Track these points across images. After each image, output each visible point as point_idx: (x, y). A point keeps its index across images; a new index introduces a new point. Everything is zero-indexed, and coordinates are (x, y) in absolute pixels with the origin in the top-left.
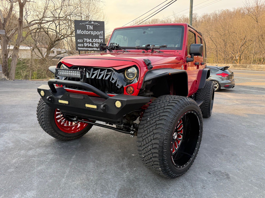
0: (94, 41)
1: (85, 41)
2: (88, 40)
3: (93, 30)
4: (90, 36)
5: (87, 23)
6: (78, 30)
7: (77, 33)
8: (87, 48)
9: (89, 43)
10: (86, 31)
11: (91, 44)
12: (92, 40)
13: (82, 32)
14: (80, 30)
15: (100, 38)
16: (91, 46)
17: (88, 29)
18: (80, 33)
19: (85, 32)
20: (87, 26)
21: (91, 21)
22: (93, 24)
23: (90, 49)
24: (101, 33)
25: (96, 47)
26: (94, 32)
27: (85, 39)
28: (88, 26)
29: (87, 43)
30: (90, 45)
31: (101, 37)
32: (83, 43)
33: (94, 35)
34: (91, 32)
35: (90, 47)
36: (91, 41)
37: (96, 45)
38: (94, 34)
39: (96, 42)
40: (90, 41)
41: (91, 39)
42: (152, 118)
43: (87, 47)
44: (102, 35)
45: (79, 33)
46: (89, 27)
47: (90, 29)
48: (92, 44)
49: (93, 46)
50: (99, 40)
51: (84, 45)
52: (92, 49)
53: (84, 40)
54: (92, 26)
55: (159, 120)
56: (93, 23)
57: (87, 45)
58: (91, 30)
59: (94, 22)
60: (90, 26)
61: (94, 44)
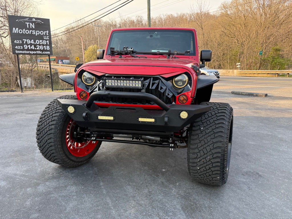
0: (38, 43)
1: (25, 43)
2: (29, 42)
3: (35, 29)
4: (31, 37)
5: (27, 19)
6: (14, 28)
7: (13, 32)
8: (29, 52)
9: (31, 44)
10: (26, 30)
11: (33, 46)
12: (35, 42)
13: (21, 31)
14: (17, 29)
15: (44, 39)
16: (33, 48)
17: (28, 27)
18: (17, 32)
19: (24, 31)
20: (26, 23)
21: (31, 18)
22: (34, 22)
23: (32, 52)
24: (46, 33)
25: (40, 50)
26: (37, 31)
27: (25, 40)
28: (28, 23)
29: (28, 45)
30: (31, 48)
31: (47, 38)
32: (22, 44)
33: (36, 35)
34: (33, 31)
35: (32, 50)
36: (33, 43)
37: (40, 48)
38: (37, 33)
39: (40, 43)
40: (31, 42)
41: (33, 40)
42: (207, 127)
43: (28, 50)
44: (48, 36)
45: (15, 32)
46: (29, 25)
47: (31, 27)
48: (35, 46)
49: (35, 49)
50: (44, 41)
51: (23, 47)
52: (35, 52)
53: (23, 42)
54: (33, 24)
55: (215, 129)
56: (34, 20)
57: (28, 48)
58: (32, 29)
59: (36, 19)
60: (31, 24)
61: (37, 46)
